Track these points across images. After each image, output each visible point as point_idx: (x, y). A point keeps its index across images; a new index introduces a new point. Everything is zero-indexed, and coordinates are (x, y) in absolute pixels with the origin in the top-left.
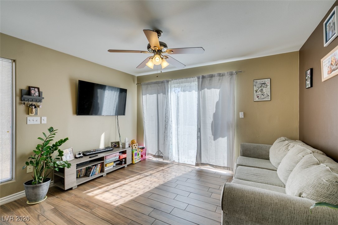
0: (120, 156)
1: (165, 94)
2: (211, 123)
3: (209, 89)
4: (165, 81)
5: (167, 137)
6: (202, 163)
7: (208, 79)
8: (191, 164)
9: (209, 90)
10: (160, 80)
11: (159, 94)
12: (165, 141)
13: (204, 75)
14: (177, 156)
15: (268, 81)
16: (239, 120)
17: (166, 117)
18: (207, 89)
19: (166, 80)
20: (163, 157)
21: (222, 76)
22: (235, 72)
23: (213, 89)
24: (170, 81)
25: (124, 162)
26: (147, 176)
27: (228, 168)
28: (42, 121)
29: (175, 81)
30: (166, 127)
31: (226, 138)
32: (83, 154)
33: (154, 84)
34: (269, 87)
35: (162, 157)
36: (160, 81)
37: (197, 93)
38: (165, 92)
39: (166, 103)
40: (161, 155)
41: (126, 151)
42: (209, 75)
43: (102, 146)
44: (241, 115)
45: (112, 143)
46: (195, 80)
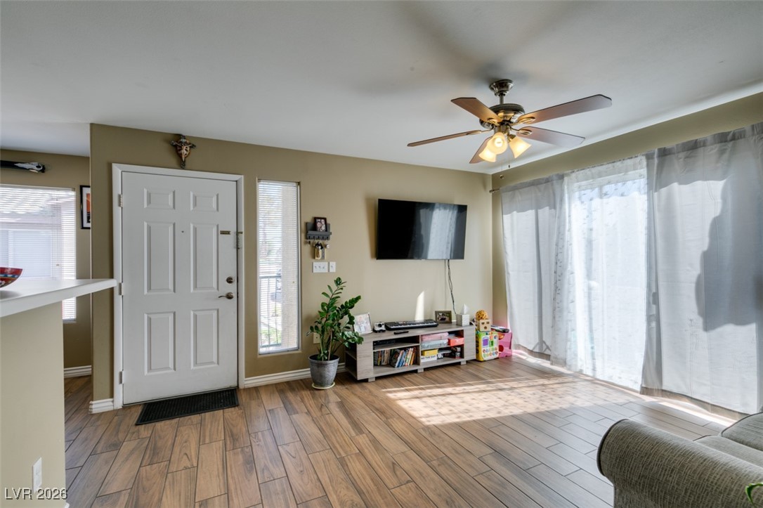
0: (449, 340)
1: (555, 208)
2: (694, 279)
5: (561, 311)
6: (663, 390)
7: (682, 155)
8: (631, 387)
9: (685, 187)
10: (541, 177)
11: (540, 208)
12: (557, 319)
13: (669, 145)
14: (590, 361)
17: (557, 263)
18: (680, 183)
19: (558, 175)
20: (551, 358)
21: (733, 139)
23: (699, 183)
24: (568, 175)
25: (458, 354)
26: (501, 390)
28: (330, 268)
29: (581, 174)
30: (557, 287)
31: (753, 325)
32: (386, 326)
33: (528, 186)
35: (547, 357)
36: (543, 179)
37: (645, 197)
38: (554, 202)
39: (559, 228)
40: (547, 352)
41: (463, 331)
42: (683, 144)
43: (419, 317)
45: (437, 313)
46: (640, 163)
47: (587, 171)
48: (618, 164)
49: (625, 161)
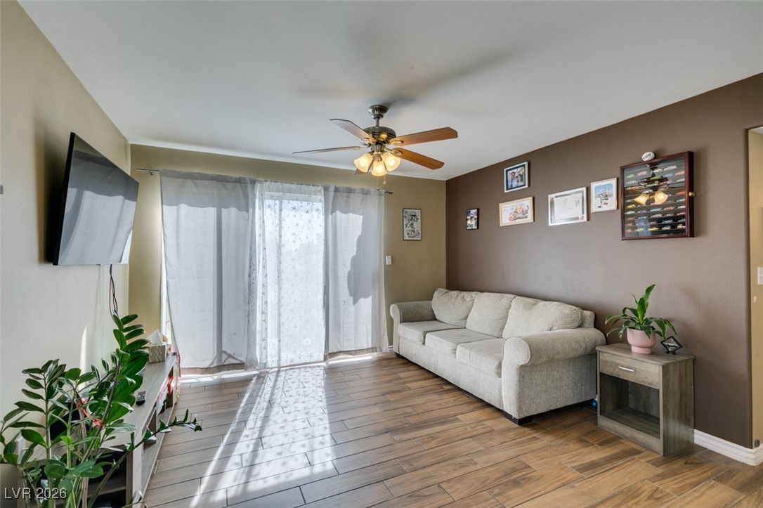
2: (346, 275)
3: (346, 213)
4: (249, 182)
5: (254, 314)
6: (330, 354)
7: (345, 194)
9: (344, 216)
10: (229, 175)
11: (226, 207)
13: (338, 186)
15: (418, 213)
16: (386, 267)
17: (250, 266)
18: (342, 212)
19: (250, 179)
20: (247, 364)
21: (366, 194)
22: (384, 191)
23: (351, 214)
24: (259, 182)
27: (373, 349)
29: (273, 184)
31: (371, 297)
33: (212, 180)
34: (419, 221)
36: (231, 178)
37: (322, 217)
42: (346, 188)
44: (389, 261)
46: (320, 191)
47: (279, 185)
48: (304, 187)
49: (310, 187)
